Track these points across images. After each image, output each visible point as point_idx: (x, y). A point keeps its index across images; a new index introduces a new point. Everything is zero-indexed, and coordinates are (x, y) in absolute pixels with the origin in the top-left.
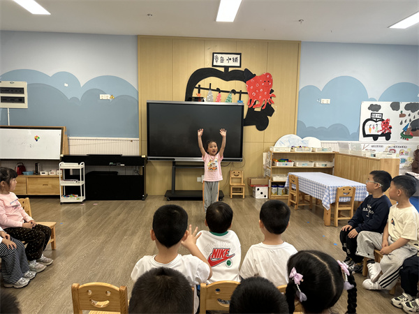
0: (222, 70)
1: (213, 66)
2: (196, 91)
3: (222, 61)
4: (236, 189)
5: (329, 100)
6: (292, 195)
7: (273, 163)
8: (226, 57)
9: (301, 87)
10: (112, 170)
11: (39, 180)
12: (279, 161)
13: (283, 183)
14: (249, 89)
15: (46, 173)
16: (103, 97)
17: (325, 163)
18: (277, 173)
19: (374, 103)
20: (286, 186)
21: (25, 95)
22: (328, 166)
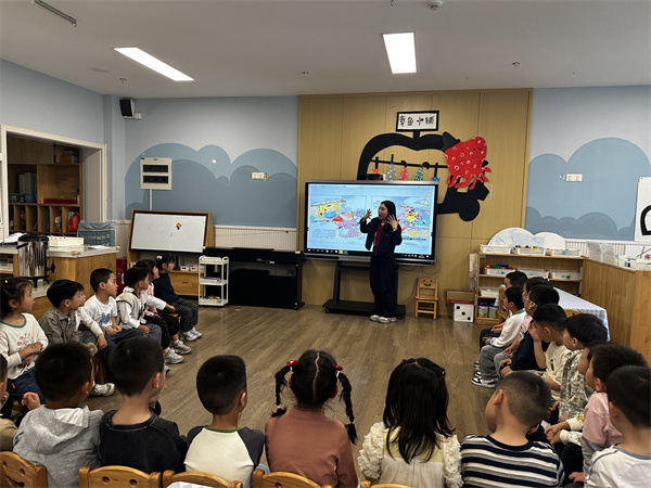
0: (410, 135)
1: (397, 130)
2: (372, 165)
3: (410, 123)
4: (422, 305)
5: (581, 176)
7: (482, 271)
8: (415, 117)
10: (260, 268)
12: (492, 267)
14: (449, 161)
15: (187, 269)
16: (256, 175)
17: (566, 274)
21: (169, 174)
22: (572, 279)
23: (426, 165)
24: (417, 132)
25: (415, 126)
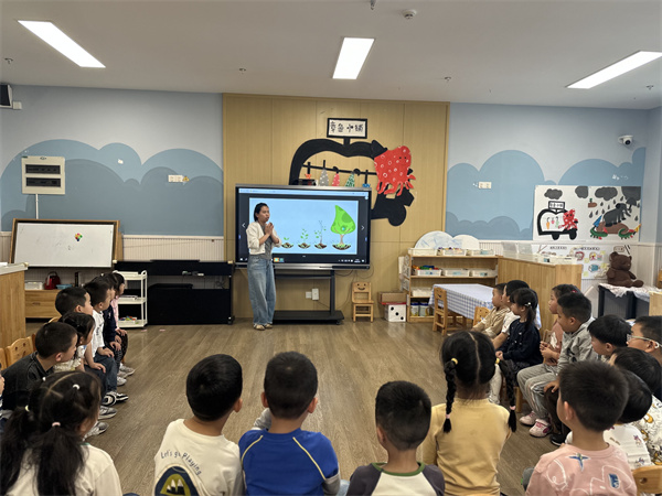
0: (341, 141)
1: (328, 136)
2: (304, 171)
3: (341, 129)
5: (490, 183)
7: (413, 272)
8: (346, 124)
9: (450, 165)
10: (185, 282)
12: (420, 268)
13: (427, 300)
14: (378, 168)
16: (173, 178)
17: (485, 272)
18: (419, 286)
19: (553, 188)
21: (62, 176)
22: (488, 276)
23: (357, 172)
24: (347, 139)
25: (346, 133)
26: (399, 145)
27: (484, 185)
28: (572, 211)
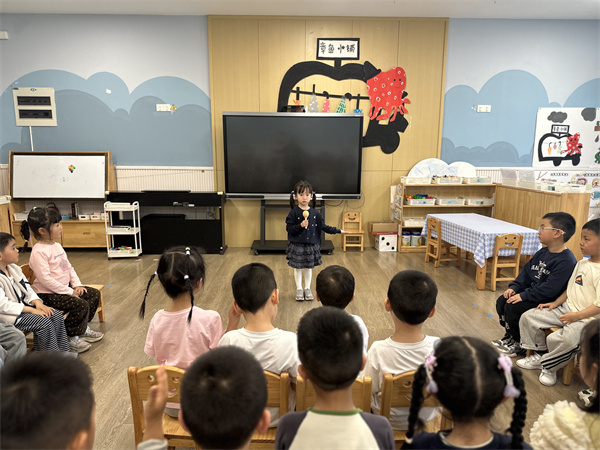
0: (331, 63)
1: (318, 58)
2: (293, 96)
3: (331, 50)
4: (350, 239)
5: (489, 107)
6: (432, 246)
7: (405, 201)
8: (336, 43)
9: (448, 87)
10: (178, 212)
11: (78, 228)
12: (413, 198)
13: (419, 230)
14: (371, 92)
15: (87, 218)
16: (160, 108)
17: (481, 200)
18: (411, 215)
19: (557, 110)
20: (423, 233)
21: (53, 107)
22: (485, 205)
23: (348, 96)
24: (338, 60)
25: (337, 54)
26: (393, 66)
27: (484, 108)
28: (577, 135)
